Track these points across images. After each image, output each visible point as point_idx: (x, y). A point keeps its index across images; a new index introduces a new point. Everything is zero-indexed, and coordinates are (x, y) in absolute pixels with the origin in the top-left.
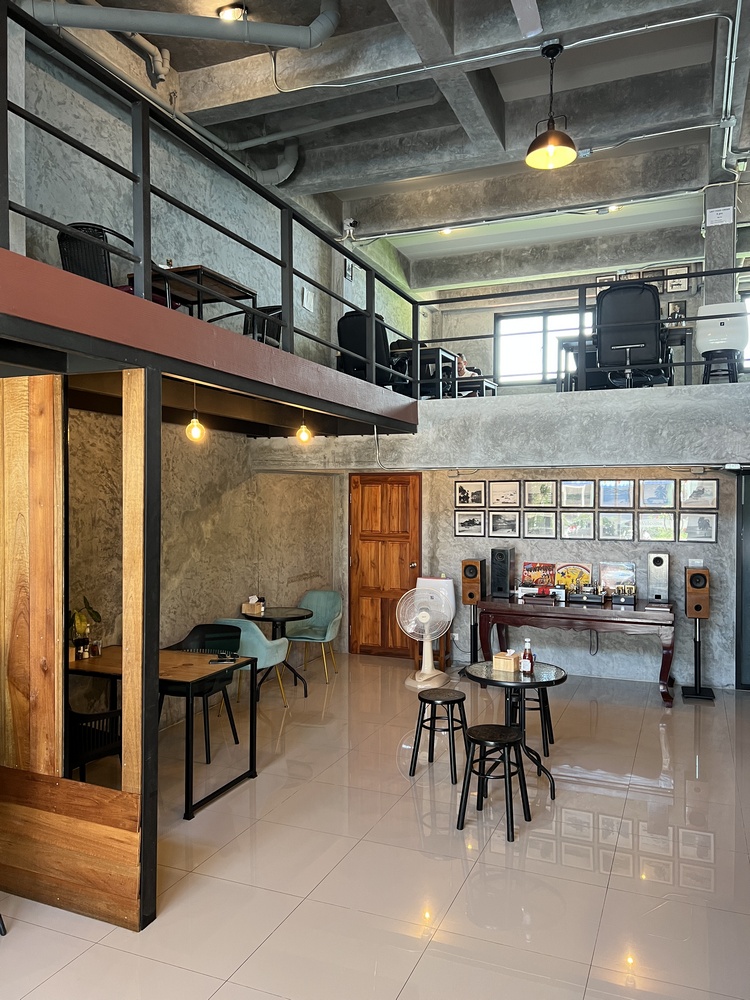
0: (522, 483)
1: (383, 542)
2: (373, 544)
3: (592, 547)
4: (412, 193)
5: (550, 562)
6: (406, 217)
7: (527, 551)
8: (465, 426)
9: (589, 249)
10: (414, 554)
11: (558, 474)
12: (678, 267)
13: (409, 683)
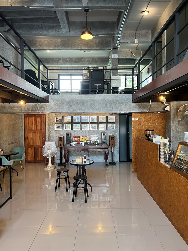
0: (72, 117)
1: (35, 133)
2: (32, 133)
3: (89, 132)
4: (41, 40)
5: (79, 136)
6: (39, 46)
7: (73, 134)
8: (62, 102)
9: (83, 60)
10: (44, 135)
11: (81, 114)
12: (101, 67)
13: (45, 169)
